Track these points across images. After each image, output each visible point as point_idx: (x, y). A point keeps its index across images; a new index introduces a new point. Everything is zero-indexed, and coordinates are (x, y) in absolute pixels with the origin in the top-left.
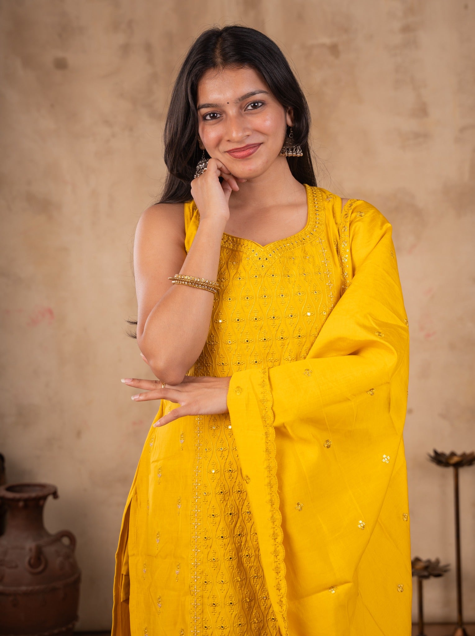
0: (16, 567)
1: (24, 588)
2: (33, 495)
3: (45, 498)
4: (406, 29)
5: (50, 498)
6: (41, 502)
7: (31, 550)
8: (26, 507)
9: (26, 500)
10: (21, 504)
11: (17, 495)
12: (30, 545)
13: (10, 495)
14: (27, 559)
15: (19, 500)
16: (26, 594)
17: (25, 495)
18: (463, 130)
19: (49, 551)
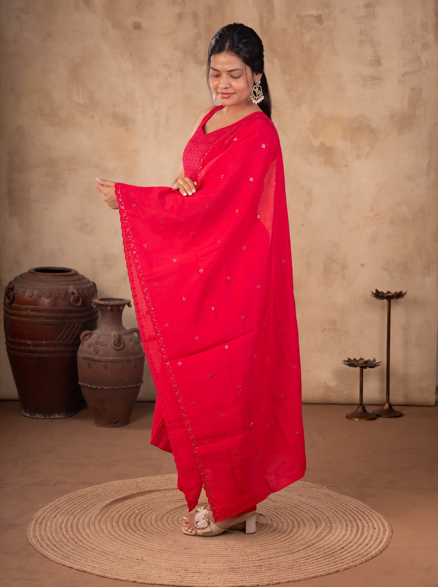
0: (106, 345)
1: (111, 358)
2: (116, 303)
3: (124, 306)
4: (368, 6)
5: (126, 306)
6: (121, 308)
7: (115, 336)
8: (111, 310)
9: (112, 306)
10: (109, 308)
11: (107, 303)
12: (114, 333)
13: (102, 302)
14: (113, 341)
15: (107, 306)
16: (112, 361)
17: (111, 303)
18: (403, 75)
19: (126, 338)
